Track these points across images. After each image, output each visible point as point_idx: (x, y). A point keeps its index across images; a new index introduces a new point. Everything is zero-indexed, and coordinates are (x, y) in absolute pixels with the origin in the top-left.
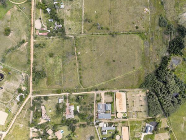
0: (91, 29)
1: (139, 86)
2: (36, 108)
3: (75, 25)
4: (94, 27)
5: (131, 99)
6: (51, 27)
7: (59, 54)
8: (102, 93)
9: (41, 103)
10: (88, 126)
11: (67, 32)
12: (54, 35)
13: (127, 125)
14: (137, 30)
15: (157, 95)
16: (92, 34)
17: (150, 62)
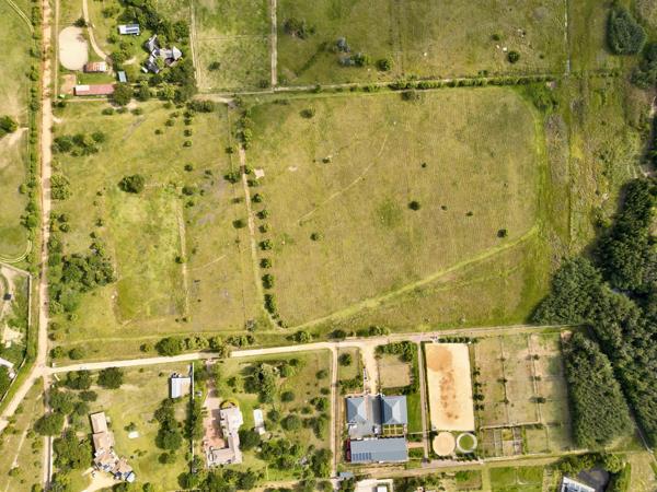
0: (313, 68)
1: (526, 314)
2: (66, 424)
3: (237, 49)
4: (323, 56)
5: (495, 373)
6: (128, 57)
7: (167, 179)
8: (368, 347)
9: (90, 403)
11: (204, 81)
12: (140, 97)
14: (513, 66)
15: (609, 349)
16: (317, 90)
17: (574, 208)
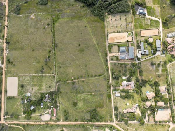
0: (50, 67)
1: (102, 21)
2: (126, 118)
3: (46, 83)
4: (48, 64)
5: (115, 28)
6: (48, 105)
7: (74, 97)
8: (110, 55)
9: (121, 113)
10: (141, 68)
11: (53, 90)
12: (56, 102)
13: (139, 31)
14: (50, 25)
15: (110, 5)
16: (55, 65)
17: (80, 12)
